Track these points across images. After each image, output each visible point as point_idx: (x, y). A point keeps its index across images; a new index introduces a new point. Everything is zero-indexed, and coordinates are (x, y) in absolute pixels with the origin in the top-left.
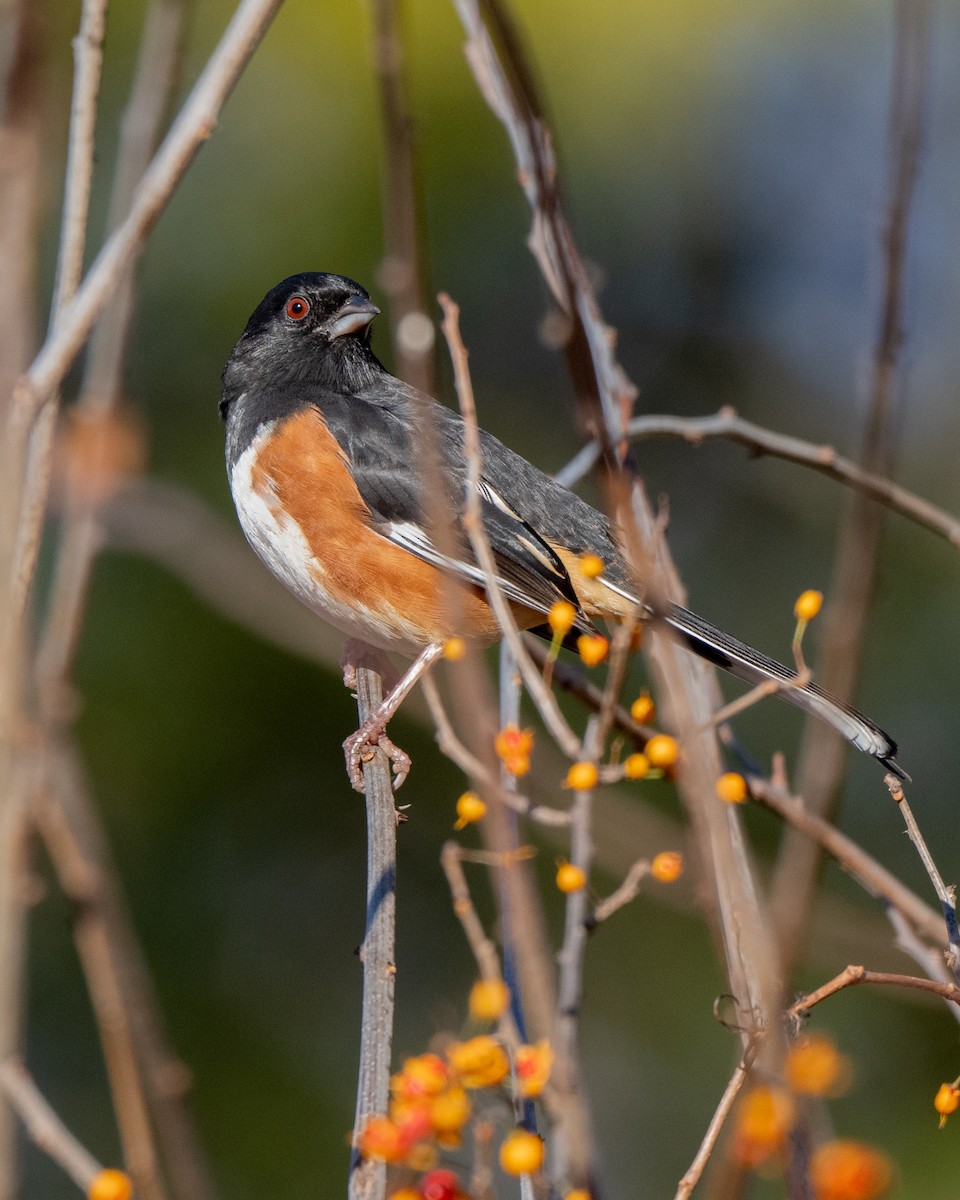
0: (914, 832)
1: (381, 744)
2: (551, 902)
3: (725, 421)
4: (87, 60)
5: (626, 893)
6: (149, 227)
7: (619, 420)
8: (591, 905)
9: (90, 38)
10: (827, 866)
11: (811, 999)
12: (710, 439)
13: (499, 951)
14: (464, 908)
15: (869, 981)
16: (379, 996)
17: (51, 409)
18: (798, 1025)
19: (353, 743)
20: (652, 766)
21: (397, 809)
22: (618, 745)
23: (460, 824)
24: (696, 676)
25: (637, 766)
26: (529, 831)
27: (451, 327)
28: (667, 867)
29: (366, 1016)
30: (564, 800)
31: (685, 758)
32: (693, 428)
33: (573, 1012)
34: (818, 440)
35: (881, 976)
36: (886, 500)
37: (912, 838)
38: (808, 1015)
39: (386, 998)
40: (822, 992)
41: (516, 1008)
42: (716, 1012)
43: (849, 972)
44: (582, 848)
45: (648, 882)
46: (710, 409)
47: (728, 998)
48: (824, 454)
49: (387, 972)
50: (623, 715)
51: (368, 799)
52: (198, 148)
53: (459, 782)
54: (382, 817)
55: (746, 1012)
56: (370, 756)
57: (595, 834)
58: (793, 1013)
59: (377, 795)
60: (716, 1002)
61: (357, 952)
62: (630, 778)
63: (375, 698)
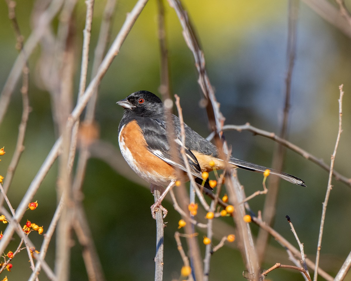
0: (293, 230)
1: (160, 207)
2: (202, 247)
3: (247, 126)
4: (87, 35)
5: (221, 245)
6: (102, 78)
7: (220, 126)
8: (212, 248)
9: (88, 30)
10: (271, 238)
11: (267, 271)
12: (243, 131)
13: (189, 259)
14: (180, 248)
15: (281, 267)
16: (159, 270)
17: (77, 123)
18: (264, 278)
19: (153, 207)
20: (228, 213)
21: (164, 223)
22: (219, 208)
23: (179, 227)
24: (239, 190)
25: (224, 213)
26: (197, 229)
27: (178, 103)
28: (231, 238)
29: (156, 275)
30: (206, 221)
31: (236, 211)
32: (239, 128)
33: (207, 275)
34: (270, 131)
35: (284, 266)
36: (287, 146)
37: (293, 231)
38: (266, 275)
39: (161, 271)
40: (270, 270)
41: (193, 273)
42: (243, 275)
43: (277, 265)
44: (210, 233)
45: (226, 242)
46: (243, 124)
47: (247, 271)
48: (272, 135)
49: (161, 264)
50: (220, 201)
51: (157, 221)
52: (114, 57)
53: (179, 217)
54: (160, 226)
55: (251, 274)
56: (157, 210)
57: (213, 230)
58: (263, 275)
59: (159, 220)
60: (243, 272)
61: (154, 259)
62: (222, 216)
63: (158, 196)
